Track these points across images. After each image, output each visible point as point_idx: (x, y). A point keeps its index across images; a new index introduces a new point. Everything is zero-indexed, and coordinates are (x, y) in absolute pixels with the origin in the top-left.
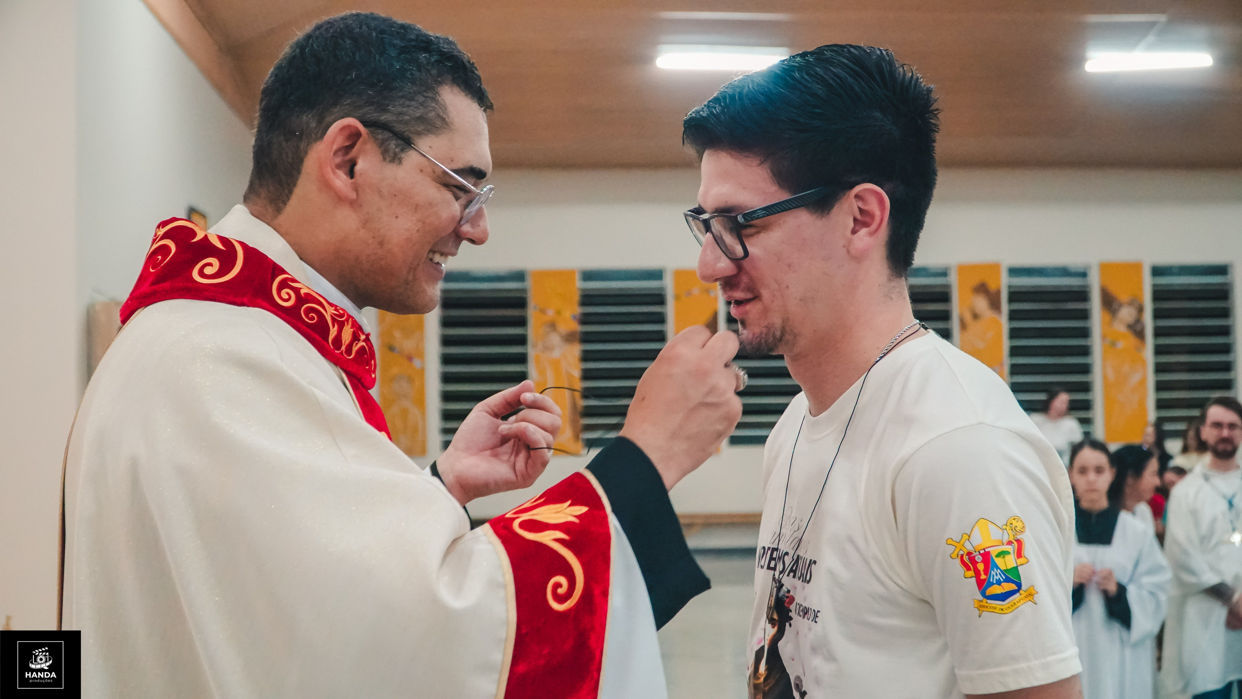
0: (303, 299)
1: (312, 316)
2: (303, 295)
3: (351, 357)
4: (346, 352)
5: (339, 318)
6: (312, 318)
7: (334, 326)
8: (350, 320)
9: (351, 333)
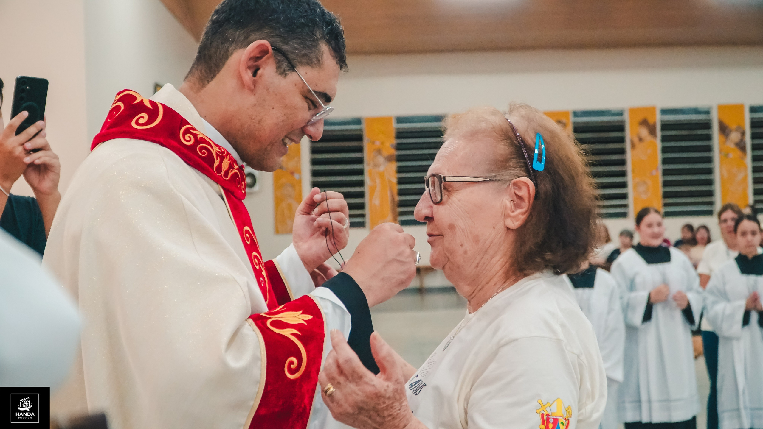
0: (199, 141)
1: (204, 152)
2: (199, 139)
3: (227, 179)
4: (224, 175)
5: (221, 154)
6: (204, 153)
7: (217, 159)
8: (229, 155)
9: (228, 164)
